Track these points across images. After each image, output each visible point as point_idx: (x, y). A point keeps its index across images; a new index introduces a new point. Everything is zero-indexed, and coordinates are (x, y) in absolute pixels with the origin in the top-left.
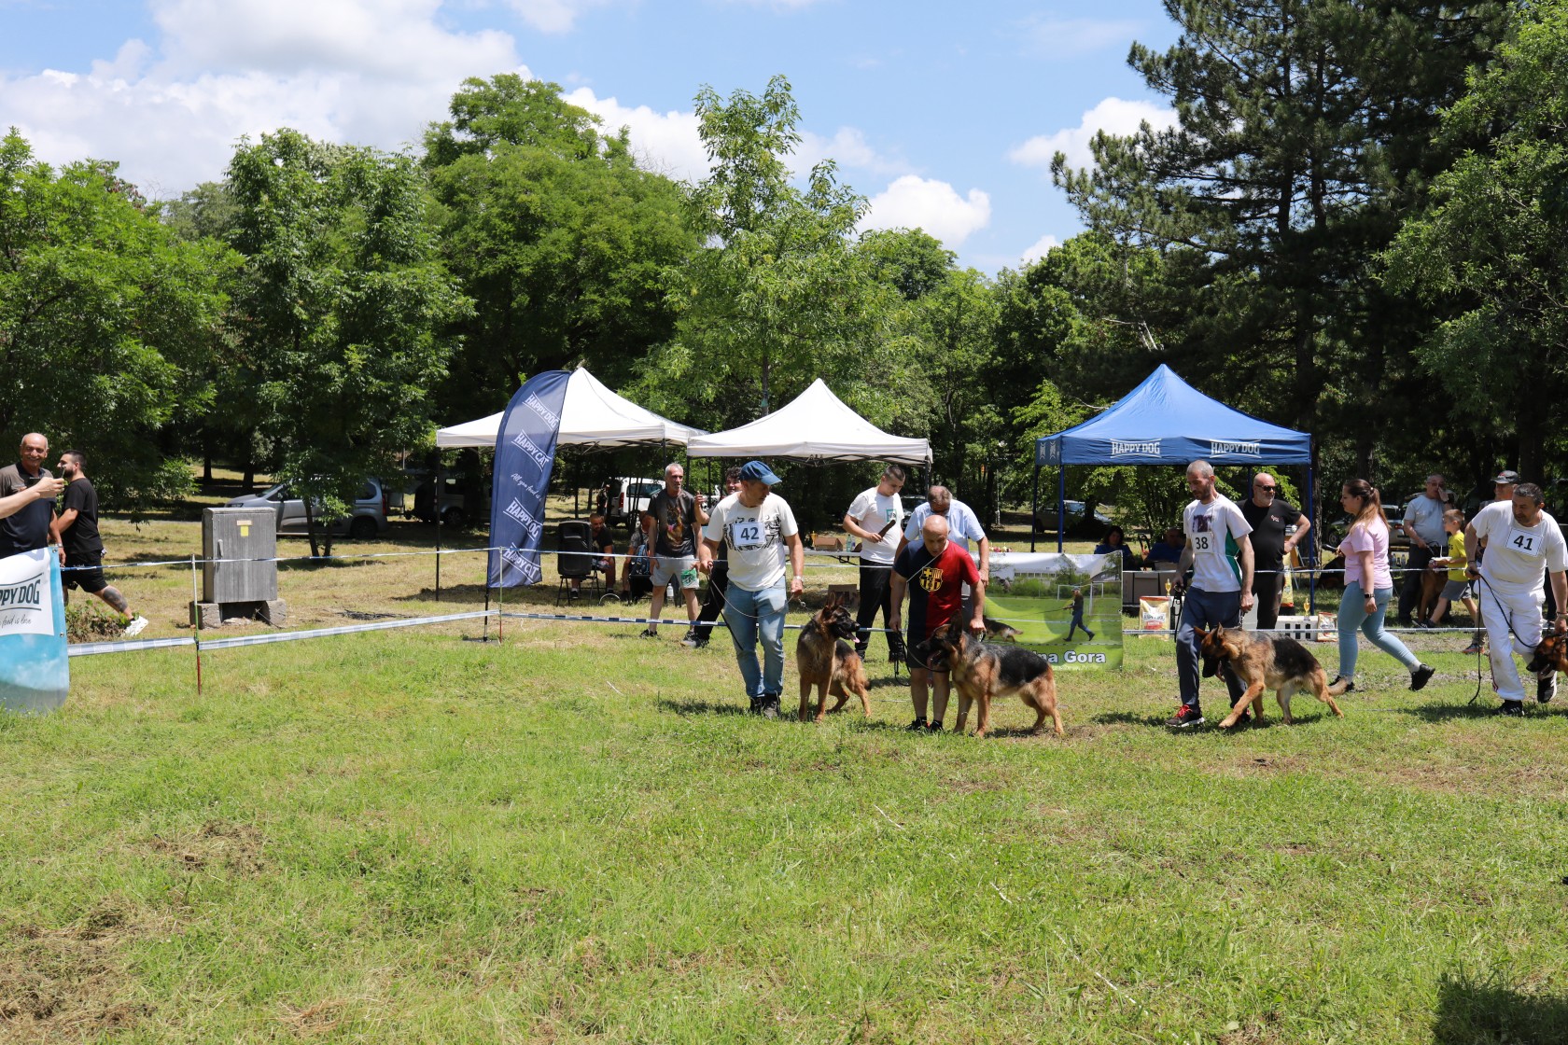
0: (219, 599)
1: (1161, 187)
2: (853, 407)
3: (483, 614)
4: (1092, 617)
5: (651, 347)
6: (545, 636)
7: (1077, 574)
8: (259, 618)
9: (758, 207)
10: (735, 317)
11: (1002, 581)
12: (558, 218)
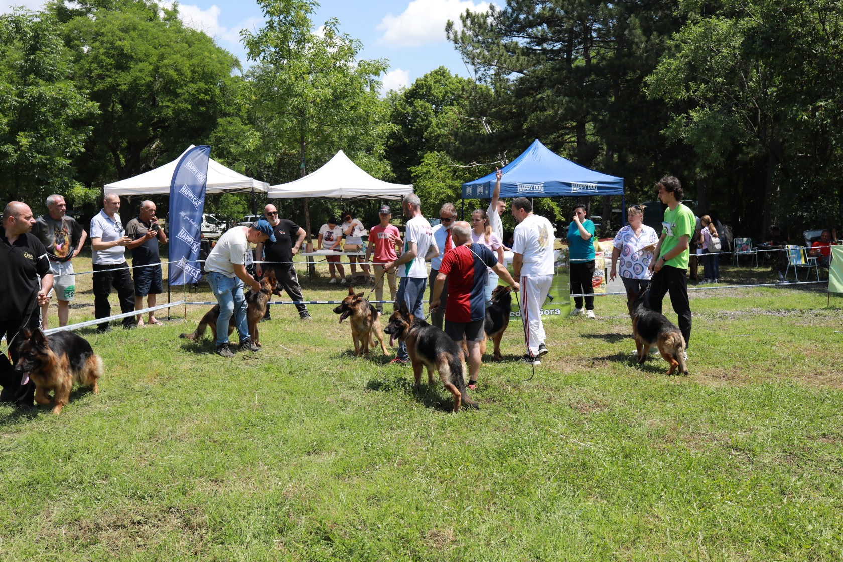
12: (142, 56)
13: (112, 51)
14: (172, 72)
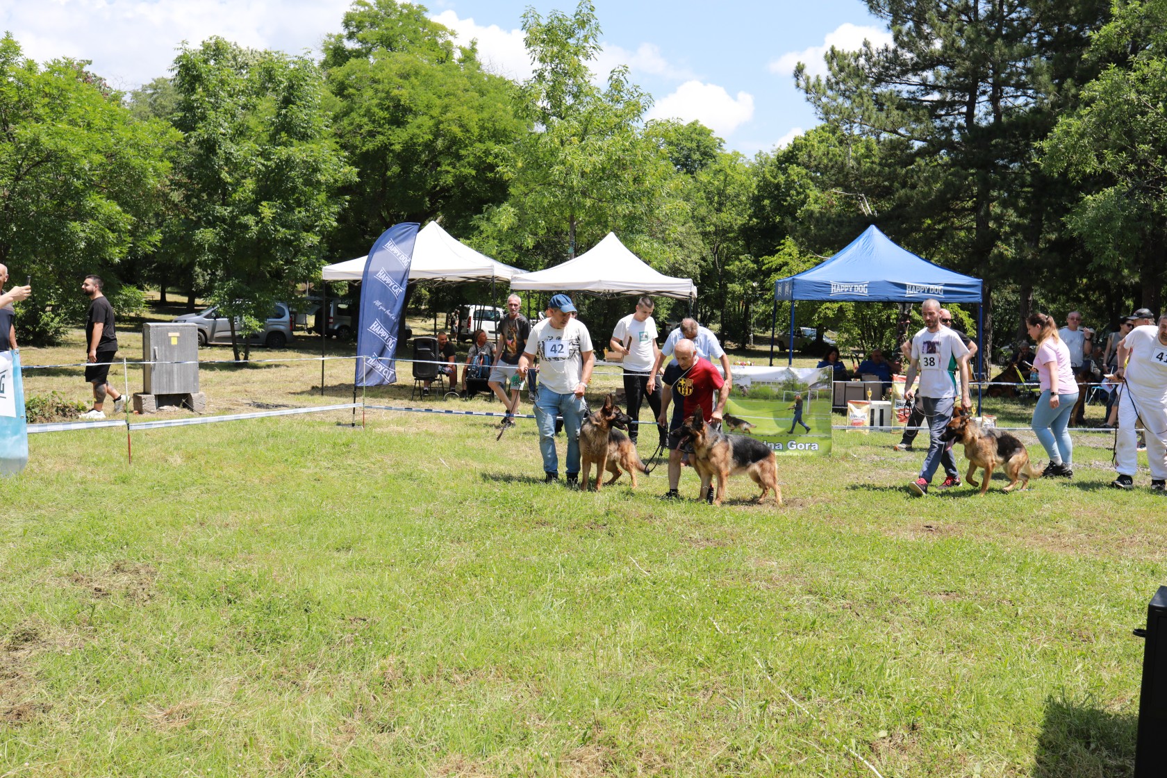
0: (155, 392)
1: (878, 90)
2: (637, 254)
3: (353, 406)
4: (809, 416)
5: (486, 206)
6: (398, 423)
7: (798, 383)
8: (185, 406)
9: (569, 100)
10: (550, 184)
11: (742, 387)
12: (422, 108)
13: (387, 103)
14: (456, 130)
